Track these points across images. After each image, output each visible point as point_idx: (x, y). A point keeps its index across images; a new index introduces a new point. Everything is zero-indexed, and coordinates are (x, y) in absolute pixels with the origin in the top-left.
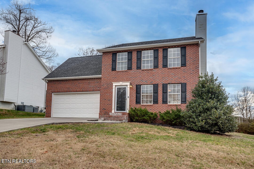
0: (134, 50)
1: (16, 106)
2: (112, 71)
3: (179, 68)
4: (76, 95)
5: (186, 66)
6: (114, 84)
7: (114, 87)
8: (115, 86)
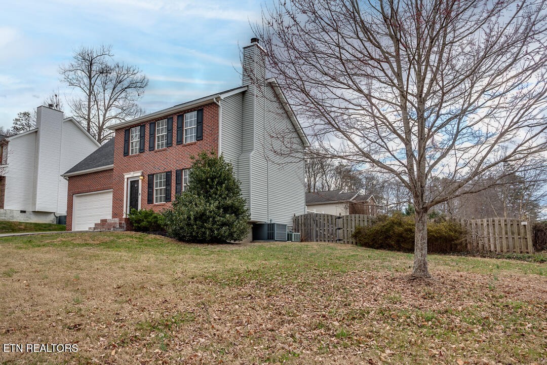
0: (147, 122)
1: (57, 217)
2: (124, 156)
3: (195, 143)
4: (99, 195)
5: (202, 140)
6: (126, 177)
7: (126, 180)
8: (128, 178)
